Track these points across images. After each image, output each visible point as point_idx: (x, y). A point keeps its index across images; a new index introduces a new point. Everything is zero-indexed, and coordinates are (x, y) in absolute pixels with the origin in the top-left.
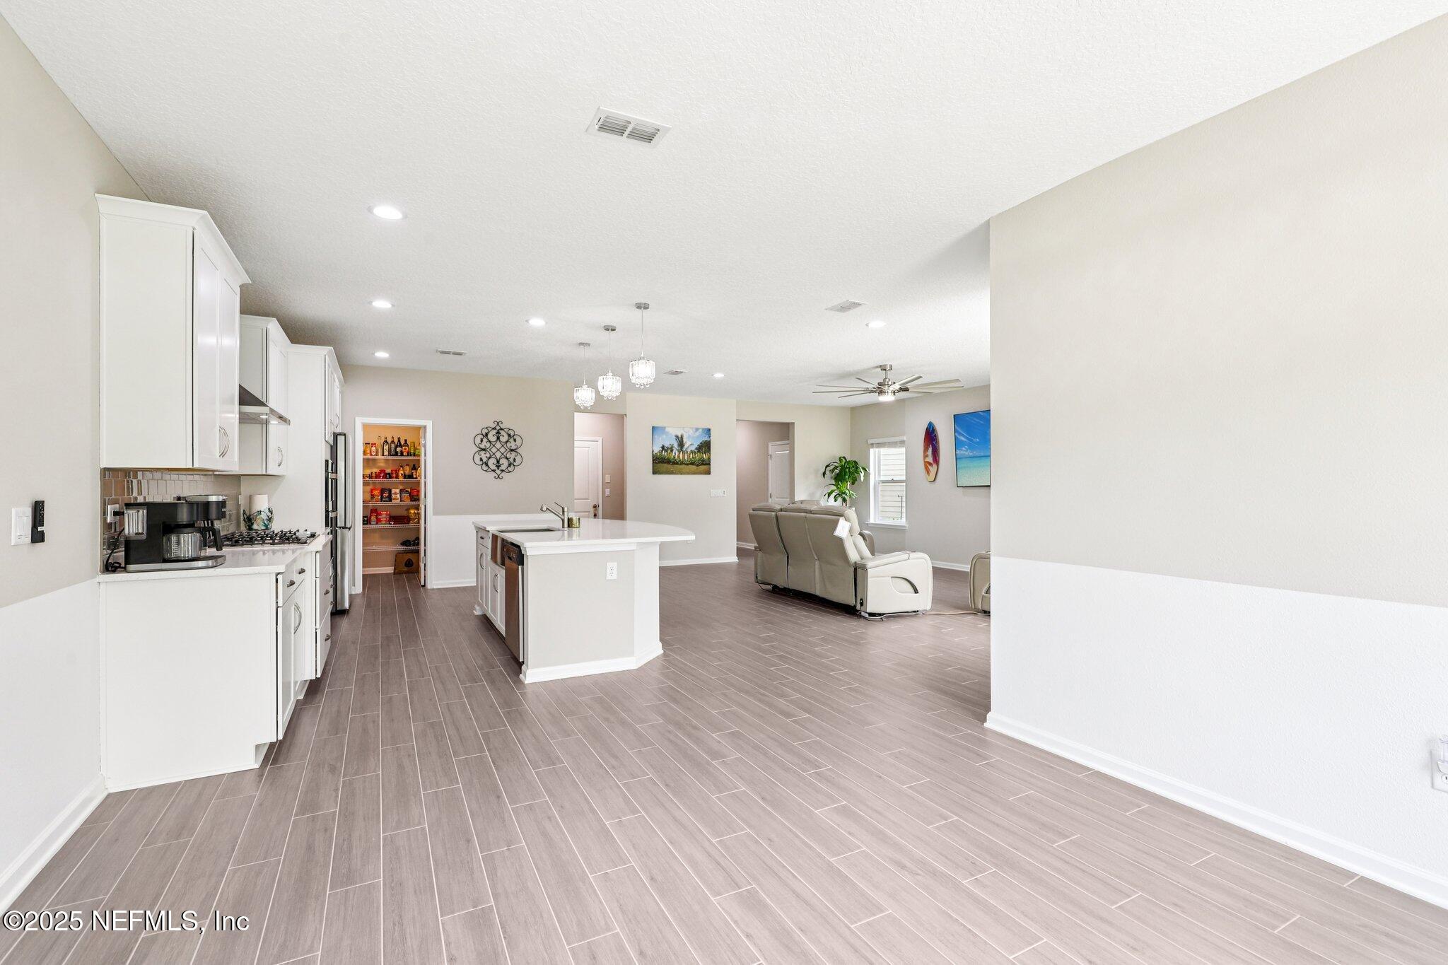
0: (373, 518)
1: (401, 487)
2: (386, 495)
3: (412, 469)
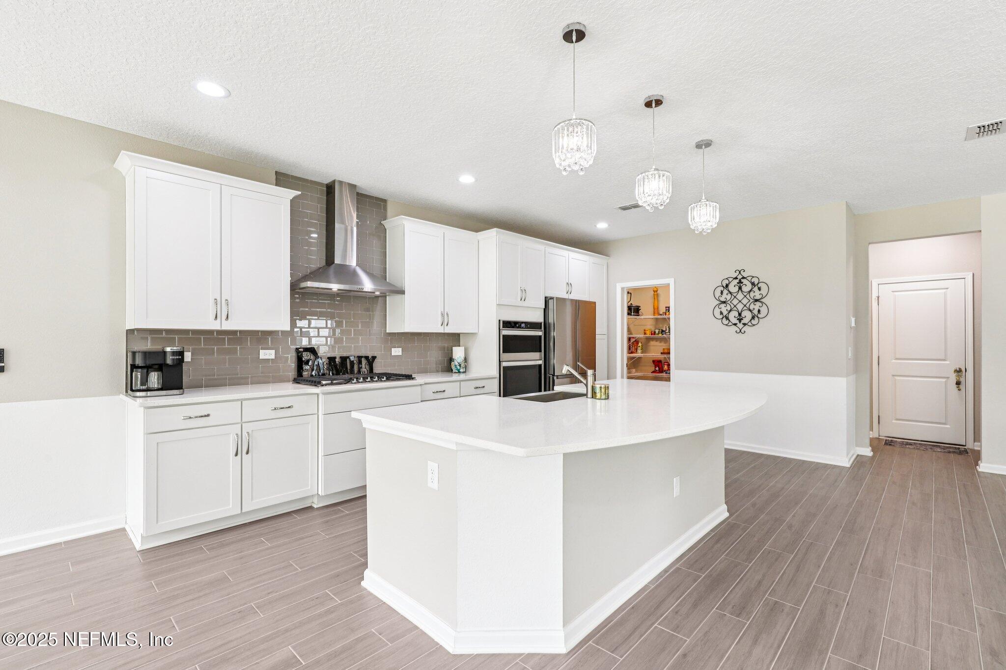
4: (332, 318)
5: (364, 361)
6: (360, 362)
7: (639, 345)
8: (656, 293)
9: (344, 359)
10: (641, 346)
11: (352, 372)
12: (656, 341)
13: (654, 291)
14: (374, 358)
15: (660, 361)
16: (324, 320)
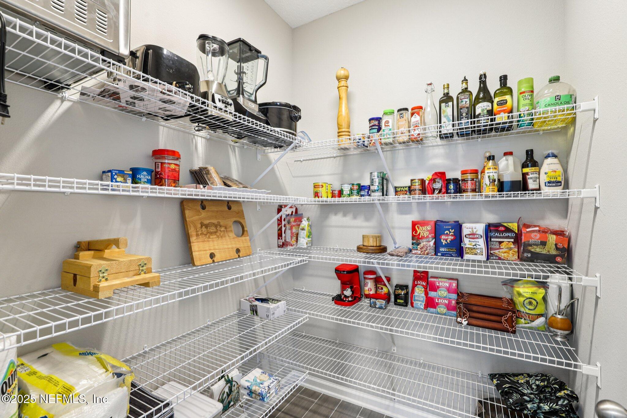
0: (419, 292)
1: (492, 219)
2: (447, 238)
3: (524, 166)
7: (302, 226)
8: (343, 83)
10: (307, 228)
12: (345, 215)
13: (339, 79)
15: (355, 270)
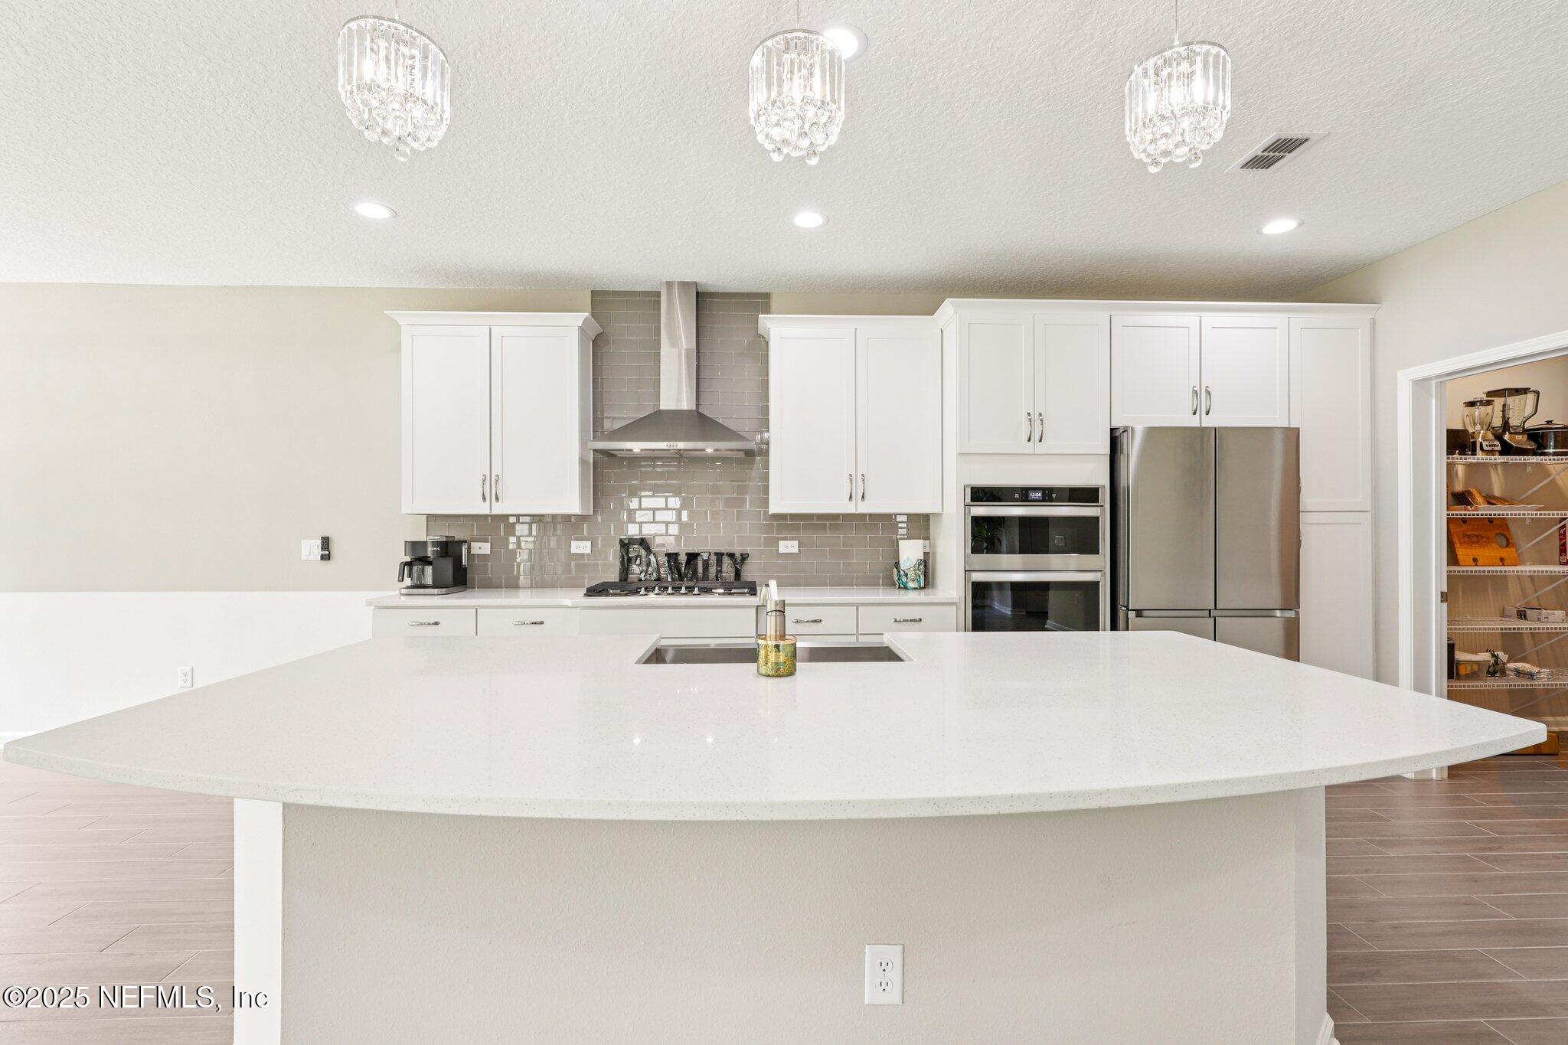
4: (677, 494)
5: (726, 561)
6: (719, 563)
9: (692, 557)
11: (706, 577)
14: (744, 557)
16: (663, 496)
